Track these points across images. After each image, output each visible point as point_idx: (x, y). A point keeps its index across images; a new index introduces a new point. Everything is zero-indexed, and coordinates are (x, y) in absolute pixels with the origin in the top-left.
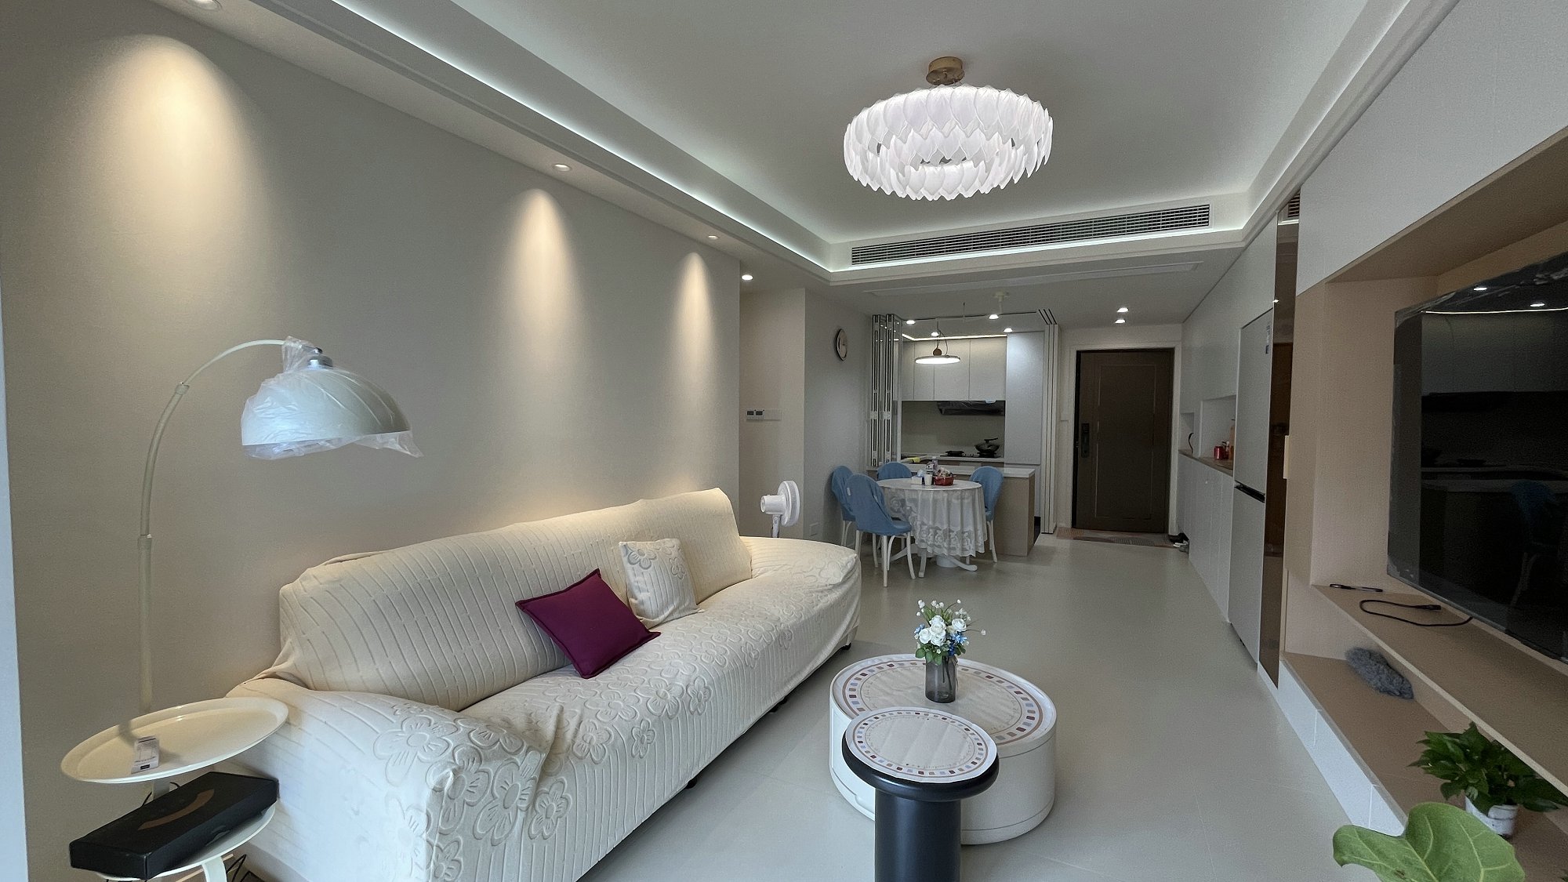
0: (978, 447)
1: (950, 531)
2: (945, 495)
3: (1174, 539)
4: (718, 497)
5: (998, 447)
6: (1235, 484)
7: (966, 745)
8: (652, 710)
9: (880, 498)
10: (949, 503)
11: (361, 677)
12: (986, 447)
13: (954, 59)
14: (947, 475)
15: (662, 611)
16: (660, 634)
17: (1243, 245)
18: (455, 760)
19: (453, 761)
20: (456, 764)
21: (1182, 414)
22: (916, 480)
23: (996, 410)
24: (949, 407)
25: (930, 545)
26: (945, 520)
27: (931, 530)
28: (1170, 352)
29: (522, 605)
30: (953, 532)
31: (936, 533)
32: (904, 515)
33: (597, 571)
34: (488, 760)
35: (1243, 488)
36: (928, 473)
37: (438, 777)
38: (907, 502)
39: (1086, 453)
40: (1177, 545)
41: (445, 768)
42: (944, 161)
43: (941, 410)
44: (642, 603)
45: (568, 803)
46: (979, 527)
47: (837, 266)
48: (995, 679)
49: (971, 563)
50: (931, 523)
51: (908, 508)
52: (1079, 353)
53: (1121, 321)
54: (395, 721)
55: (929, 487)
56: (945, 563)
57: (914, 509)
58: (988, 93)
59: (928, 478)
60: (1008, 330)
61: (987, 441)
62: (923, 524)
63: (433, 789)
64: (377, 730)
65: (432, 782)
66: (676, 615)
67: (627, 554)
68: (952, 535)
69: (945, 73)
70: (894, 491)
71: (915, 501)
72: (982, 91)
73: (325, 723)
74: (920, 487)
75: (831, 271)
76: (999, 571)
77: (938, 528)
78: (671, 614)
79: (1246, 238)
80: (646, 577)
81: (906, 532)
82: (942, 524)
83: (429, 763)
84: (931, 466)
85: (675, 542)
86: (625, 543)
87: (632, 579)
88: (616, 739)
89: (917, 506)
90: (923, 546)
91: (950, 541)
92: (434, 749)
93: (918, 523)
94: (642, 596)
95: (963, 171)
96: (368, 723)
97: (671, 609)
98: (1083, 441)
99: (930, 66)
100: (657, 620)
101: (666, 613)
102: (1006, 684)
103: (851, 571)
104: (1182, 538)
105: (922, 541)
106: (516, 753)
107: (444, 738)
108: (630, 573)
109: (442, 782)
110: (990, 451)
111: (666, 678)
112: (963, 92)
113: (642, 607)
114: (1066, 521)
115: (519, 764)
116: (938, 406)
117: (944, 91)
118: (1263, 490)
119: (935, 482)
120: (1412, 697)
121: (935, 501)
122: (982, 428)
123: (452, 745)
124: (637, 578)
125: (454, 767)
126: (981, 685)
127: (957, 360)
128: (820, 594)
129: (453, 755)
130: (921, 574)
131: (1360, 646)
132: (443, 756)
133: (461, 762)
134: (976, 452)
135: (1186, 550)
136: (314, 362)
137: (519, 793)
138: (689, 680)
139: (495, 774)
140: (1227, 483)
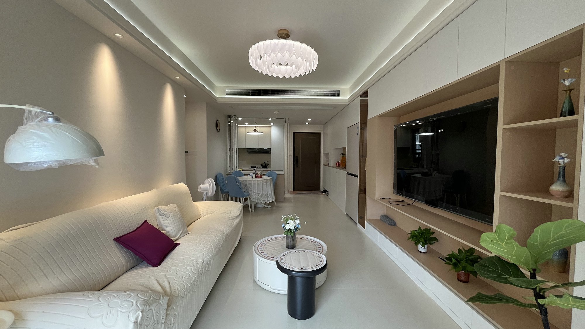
0: (262, 165)
1: (263, 194)
2: (261, 181)
3: (323, 192)
4: (183, 186)
5: (268, 165)
6: (346, 173)
7: (316, 257)
8: (195, 272)
9: (240, 184)
10: (263, 184)
11: (42, 288)
12: (264, 165)
13: (288, 31)
14: (261, 174)
15: (177, 234)
16: (180, 244)
17: (348, 103)
18: (139, 308)
19: (138, 308)
20: (140, 309)
21: (323, 153)
22: (250, 177)
23: (268, 152)
24: (251, 151)
25: (257, 200)
26: (261, 190)
27: (257, 194)
28: (319, 134)
29: (117, 240)
30: (264, 194)
31: (258, 195)
32: (246, 190)
33: (146, 221)
34: (152, 305)
35: (349, 174)
36: (254, 174)
37: (135, 316)
38: (248, 185)
39: (297, 166)
40: (324, 193)
41: (136, 312)
42: (280, 64)
43: (248, 152)
44: (168, 232)
45: (176, 316)
46: (272, 192)
47: (220, 95)
48: (303, 239)
49: (268, 205)
50: (257, 192)
51: (248, 187)
52: (294, 133)
53: (307, 123)
54: (93, 300)
55: (254, 179)
56: (260, 206)
57: (250, 187)
58: (298, 44)
59: (254, 176)
60: (272, 124)
61: (265, 163)
62: (254, 192)
63: (134, 322)
64: (86, 306)
65: (133, 319)
66: (182, 235)
67: (159, 212)
68: (264, 195)
69: (284, 35)
70: (242, 181)
71: (250, 184)
72: (296, 42)
73: (43, 312)
74: (251, 179)
75: (218, 97)
76: (277, 207)
77: (258, 194)
78: (180, 235)
79: (349, 102)
80: (169, 221)
81: (248, 196)
82: (260, 192)
83: (127, 312)
84: (255, 171)
85: (175, 205)
86: (157, 207)
87: (162, 222)
88: (187, 287)
89: (251, 186)
90: (254, 200)
91: (263, 198)
92: (126, 306)
93: (252, 192)
94: (168, 229)
95: (287, 69)
96: (77, 305)
97: (180, 233)
98: (296, 162)
99: (279, 31)
100: (176, 238)
101: (179, 235)
102: (307, 239)
103: (241, 211)
104: (325, 191)
105: (254, 199)
106: (159, 299)
107: (127, 300)
108: (161, 220)
109: (137, 319)
110: (265, 166)
111: (194, 259)
112: (289, 42)
113: (168, 234)
114: (291, 189)
115: (161, 303)
116: (247, 150)
117: (283, 41)
118: (358, 174)
119: (257, 177)
120: (396, 225)
121: (258, 184)
122: (263, 158)
123: (134, 302)
124: (165, 222)
125: (140, 310)
126: (300, 241)
127: (262, 133)
128: (233, 220)
129: (137, 305)
130: (253, 211)
131: (383, 214)
132: (133, 307)
133: (142, 307)
134: (261, 167)
135: (327, 195)
136: (50, 119)
137: (162, 316)
138: (203, 258)
139: (154, 310)
140: (343, 173)
